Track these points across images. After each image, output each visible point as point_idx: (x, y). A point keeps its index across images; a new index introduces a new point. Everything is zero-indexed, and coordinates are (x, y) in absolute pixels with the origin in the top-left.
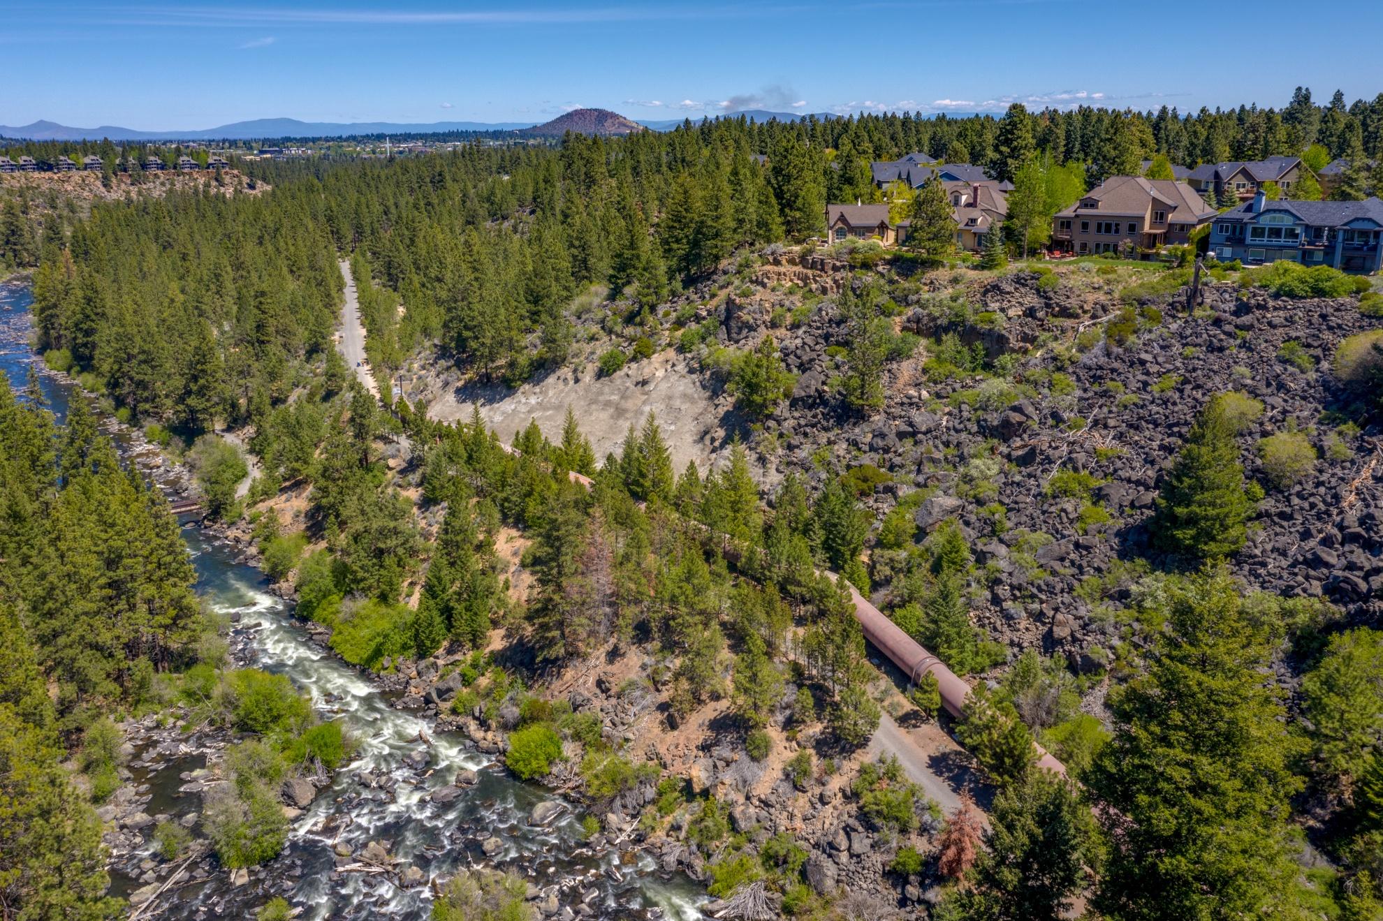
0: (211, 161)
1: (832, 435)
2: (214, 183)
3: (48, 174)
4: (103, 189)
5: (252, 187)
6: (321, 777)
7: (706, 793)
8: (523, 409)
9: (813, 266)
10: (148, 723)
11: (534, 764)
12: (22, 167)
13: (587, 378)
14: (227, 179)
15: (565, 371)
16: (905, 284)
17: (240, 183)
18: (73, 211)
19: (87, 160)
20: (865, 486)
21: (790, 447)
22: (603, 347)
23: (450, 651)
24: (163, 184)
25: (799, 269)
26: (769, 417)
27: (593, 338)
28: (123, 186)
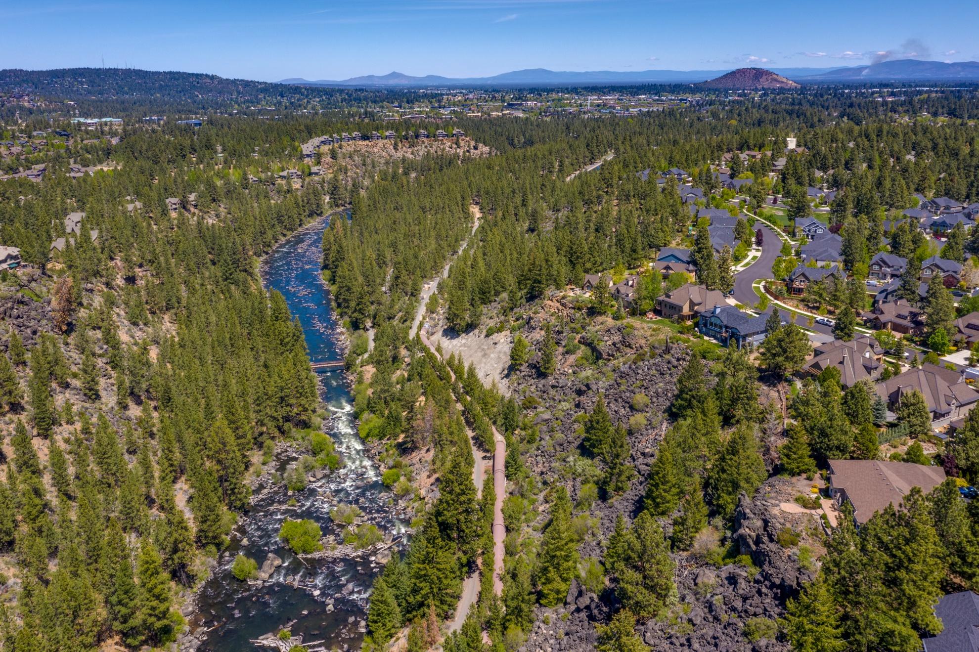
0: (454, 132)
1: (533, 381)
2: (454, 146)
3: (367, 142)
4: (393, 151)
5: (476, 148)
6: (327, 472)
7: (424, 498)
8: (459, 345)
9: (562, 305)
10: (288, 444)
11: (389, 481)
12: (354, 139)
13: (483, 336)
14: (462, 143)
15: (476, 331)
16: (588, 321)
17: (469, 146)
18: (374, 167)
19: (387, 134)
20: (528, 405)
21: (519, 384)
22: (492, 323)
23: (388, 439)
24: (426, 147)
25: (558, 305)
26: (518, 370)
27: (491, 318)
28: (404, 149)
